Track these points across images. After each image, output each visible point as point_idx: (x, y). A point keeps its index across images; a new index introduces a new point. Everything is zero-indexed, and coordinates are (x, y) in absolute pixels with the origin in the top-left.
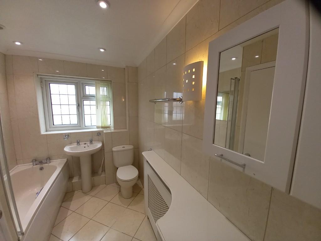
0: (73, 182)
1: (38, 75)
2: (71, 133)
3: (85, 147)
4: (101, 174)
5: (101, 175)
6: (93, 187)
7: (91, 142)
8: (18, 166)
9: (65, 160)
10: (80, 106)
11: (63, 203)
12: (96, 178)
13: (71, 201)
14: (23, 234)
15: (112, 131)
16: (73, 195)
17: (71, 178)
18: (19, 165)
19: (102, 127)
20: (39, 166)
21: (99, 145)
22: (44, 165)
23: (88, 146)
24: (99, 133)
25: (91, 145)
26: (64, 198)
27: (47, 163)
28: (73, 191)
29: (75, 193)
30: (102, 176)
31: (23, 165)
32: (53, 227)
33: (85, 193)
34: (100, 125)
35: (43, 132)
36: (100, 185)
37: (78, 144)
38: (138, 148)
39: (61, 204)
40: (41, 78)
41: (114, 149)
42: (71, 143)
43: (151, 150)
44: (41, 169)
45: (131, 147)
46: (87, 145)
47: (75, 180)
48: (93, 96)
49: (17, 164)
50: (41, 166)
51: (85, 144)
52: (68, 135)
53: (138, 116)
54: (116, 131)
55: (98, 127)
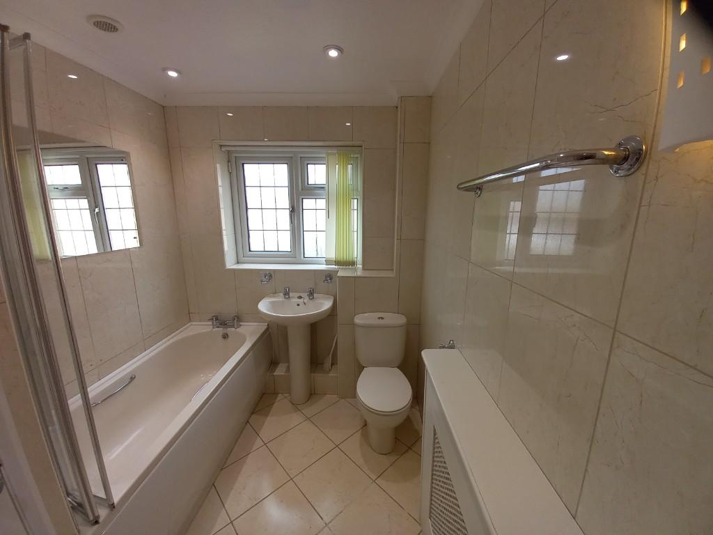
0: (275, 374)
1: (221, 146)
2: (275, 271)
3: (298, 305)
4: (330, 370)
5: (328, 373)
6: (312, 394)
7: (311, 294)
8: (192, 325)
9: (263, 327)
10: (295, 211)
11: (254, 416)
12: (319, 377)
13: (266, 415)
14: (112, 506)
15: (359, 273)
16: (274, 403)
17: (273, 364)
18: (193, 323)
19: (337, 263)
20: (221, 330)
21: (326, 305)
22: (229, 329)
23: (305, 304)
24: (329, 276)
25: (311, 301)
26: (257, 405)
27: (233, 326)
28: (276, 394)
29: (278, 399)
30: (330, 375)
31: (200, 323)
32: (222, 470)
33: (296, 406)
34: (332, 256)
35: (230, 263)
36: (325, 394)
37: (287, 297)
38: (419, 325)
39: (249, 419)
40: (228, 151)
41: (359, 320)
42: (275, 293)
43: (452, 347)
44: (225, 336)
45: (400, 320)
46: (302, 300)
47: (280, 371)
48: (321, 188)
49: (190, 321)
50: (225, 331)
51: (300, 297)
52: (270, 275)
53: (422, 240)
54: (368, 274)
55: (328, 262)
